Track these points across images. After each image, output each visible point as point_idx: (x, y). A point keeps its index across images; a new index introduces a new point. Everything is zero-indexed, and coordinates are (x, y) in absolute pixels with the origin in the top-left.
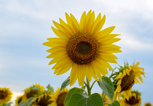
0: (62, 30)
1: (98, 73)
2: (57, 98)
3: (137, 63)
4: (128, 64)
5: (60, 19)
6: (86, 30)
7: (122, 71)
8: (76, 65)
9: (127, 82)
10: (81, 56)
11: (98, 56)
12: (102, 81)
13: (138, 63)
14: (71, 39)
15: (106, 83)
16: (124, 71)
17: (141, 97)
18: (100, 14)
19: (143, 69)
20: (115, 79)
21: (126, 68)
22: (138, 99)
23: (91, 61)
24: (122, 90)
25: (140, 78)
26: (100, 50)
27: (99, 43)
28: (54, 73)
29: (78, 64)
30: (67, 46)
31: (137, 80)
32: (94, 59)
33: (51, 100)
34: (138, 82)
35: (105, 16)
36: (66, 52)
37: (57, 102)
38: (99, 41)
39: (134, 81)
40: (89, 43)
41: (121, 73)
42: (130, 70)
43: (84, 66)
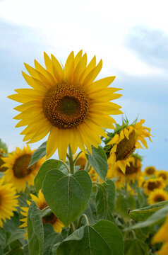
0: (37, 77)
1: (88, 142)
2: (13, 163)
3: (141, 120)
4: (127, 122)
5: (35, 61)
6: (72, 79)
7: (118, 132)
8: (56, 130)
9: (125, 148)
10: (64, 117)
11: (88, 117)
12: (91, 153)
13: (143, 121)
14: (50, 90)
15: (97, 155)
16: (122, 132)
17: (142, 163)
18: (95, 57)
19: (149, 129)
20: (108, 144)
21: (125, 127)
22: (138, 166)
23: (78, 125)
24: (117, 160)
25: (144, 142)
26: (92, 109)
27: (91, 99)
28: (24, 140)
29: (59, 128)
30: (44, 100)
31: (139, 145)
32: (82, 122)
33: (5, 165)
34: (140, 147)
35: (101, 61)
36: (41, 110)
37: (14, 169)
38: (91, 96)
39: (134, 147)
40: (77, 99)
41: (117, 136)
42: (131, 131)
43: (67, 131)
